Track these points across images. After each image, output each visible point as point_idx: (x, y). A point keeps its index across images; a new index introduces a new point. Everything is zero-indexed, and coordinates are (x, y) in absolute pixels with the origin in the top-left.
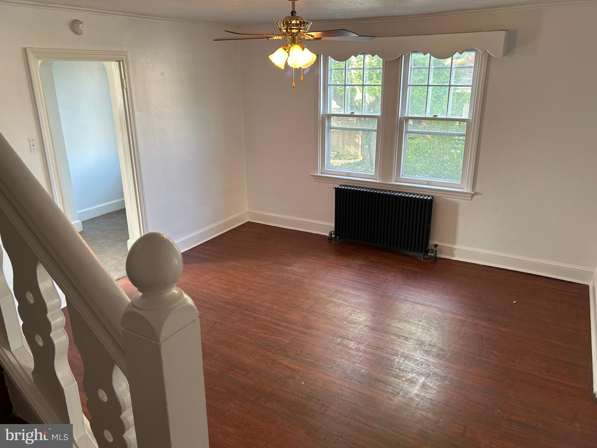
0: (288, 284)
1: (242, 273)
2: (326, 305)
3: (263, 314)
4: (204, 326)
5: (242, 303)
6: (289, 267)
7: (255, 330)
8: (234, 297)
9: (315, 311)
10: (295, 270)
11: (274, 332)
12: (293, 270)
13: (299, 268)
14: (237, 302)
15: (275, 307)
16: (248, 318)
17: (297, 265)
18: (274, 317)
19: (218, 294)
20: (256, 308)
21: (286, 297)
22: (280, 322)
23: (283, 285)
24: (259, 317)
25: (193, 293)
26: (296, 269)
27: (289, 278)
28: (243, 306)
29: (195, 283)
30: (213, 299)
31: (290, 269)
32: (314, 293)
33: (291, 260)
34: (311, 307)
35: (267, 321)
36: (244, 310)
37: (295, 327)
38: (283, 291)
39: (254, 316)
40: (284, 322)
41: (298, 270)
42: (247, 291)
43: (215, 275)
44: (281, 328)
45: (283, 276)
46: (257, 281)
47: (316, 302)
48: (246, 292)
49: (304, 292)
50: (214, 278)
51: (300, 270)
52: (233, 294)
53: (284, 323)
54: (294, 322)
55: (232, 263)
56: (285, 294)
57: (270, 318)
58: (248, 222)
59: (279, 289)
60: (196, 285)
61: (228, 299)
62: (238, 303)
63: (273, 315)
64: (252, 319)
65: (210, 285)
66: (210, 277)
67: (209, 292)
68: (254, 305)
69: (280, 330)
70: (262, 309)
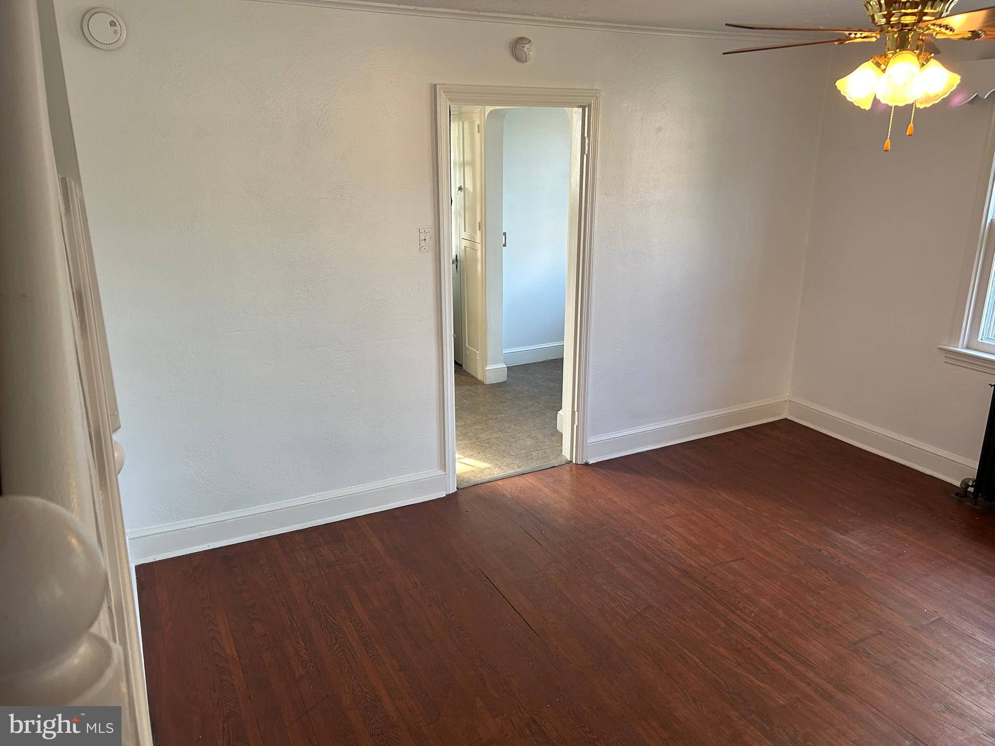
0: (827, 573)
1: (737, 521)
2: (902, 646)
3: (750, 620)
4: (627, 607)
5: (713, 584)
6: (842, 534)
7: (721, 649)
8: (703, 565)
9: (871, 653)
10: (852, 544)
11: (760, 670)
12: (848, 542)
13: (865, 542)
14: (705, 578)
15: (780, 613)
16: (715, 619)
17: (862, 535)
18: (771, 635)
19: (675, 551)
20: (739, 602)
21: (811, 599)
22: (780, 650)
23: (814, 569)
24: (739, 625)
25: (630, 535)
26: (855, 543)
27: (834, 558)
28: (715, 589)
29: (641, 517)
30: (663, 556)
31: (842, 540)
32: (881, 610)
33: (851, 520)
34: (863, 640)
35: (753, 638)
36: (713, 600)
37: (811, 675)
38: (809, 584)
39: (729, 617)
40: (789, 653)
41: (860, 546)
42: (733, 561)
43: (684, 509)
44: (777, 666)
45: (820, 550)
46: (762, 546)
47: (881, 633)
48: (731, 563)
49: (858, 601)
50: (679, 515)
51: (865, 548)
52: (703, 558)
53: (788, 655)
54: (812, 661)
55: (725, 495)
56: (813, 591)
57: (760, 635)
58: (786, 419)
59: (803, 578)
60: (642, 520)
61: (691, 566)
62: (707, 580)
63: (770, 631)
64: (723, 625)
65: (666, 527)
66: (674, 511)
67: (660, 540)
68: (738, 595)
69: (774, 670)
70: (752, 609)
